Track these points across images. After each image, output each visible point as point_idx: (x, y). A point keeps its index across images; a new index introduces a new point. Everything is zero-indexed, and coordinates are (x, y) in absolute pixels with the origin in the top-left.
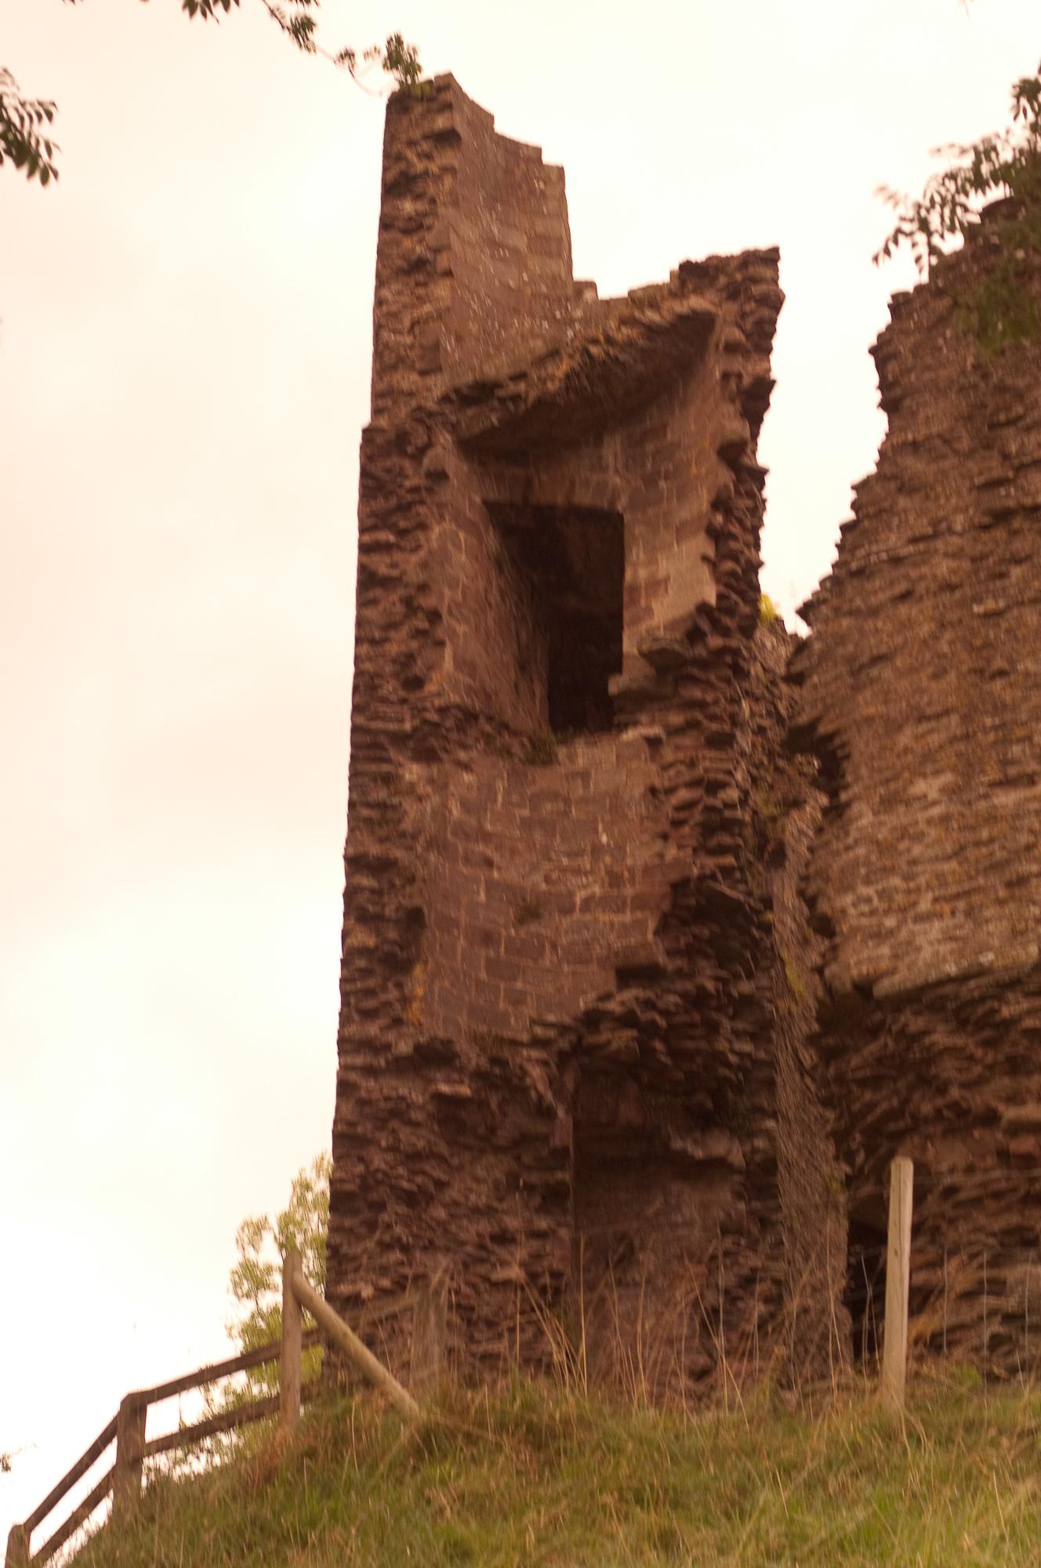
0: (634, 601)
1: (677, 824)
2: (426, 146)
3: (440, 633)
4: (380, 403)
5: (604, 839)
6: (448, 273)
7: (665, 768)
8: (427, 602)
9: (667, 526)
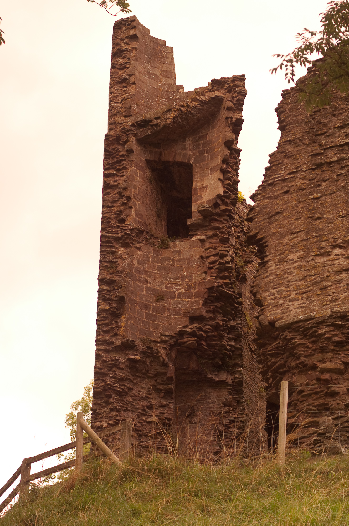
0: (196, 194)
1: (210, 268)
2: (127, 40)
3: (131, 204)
4: (111, 127)
5: (185, 273)
6: (134, 83)
7: (206, 249)
8: (126, 193)
9: (206, 169)
